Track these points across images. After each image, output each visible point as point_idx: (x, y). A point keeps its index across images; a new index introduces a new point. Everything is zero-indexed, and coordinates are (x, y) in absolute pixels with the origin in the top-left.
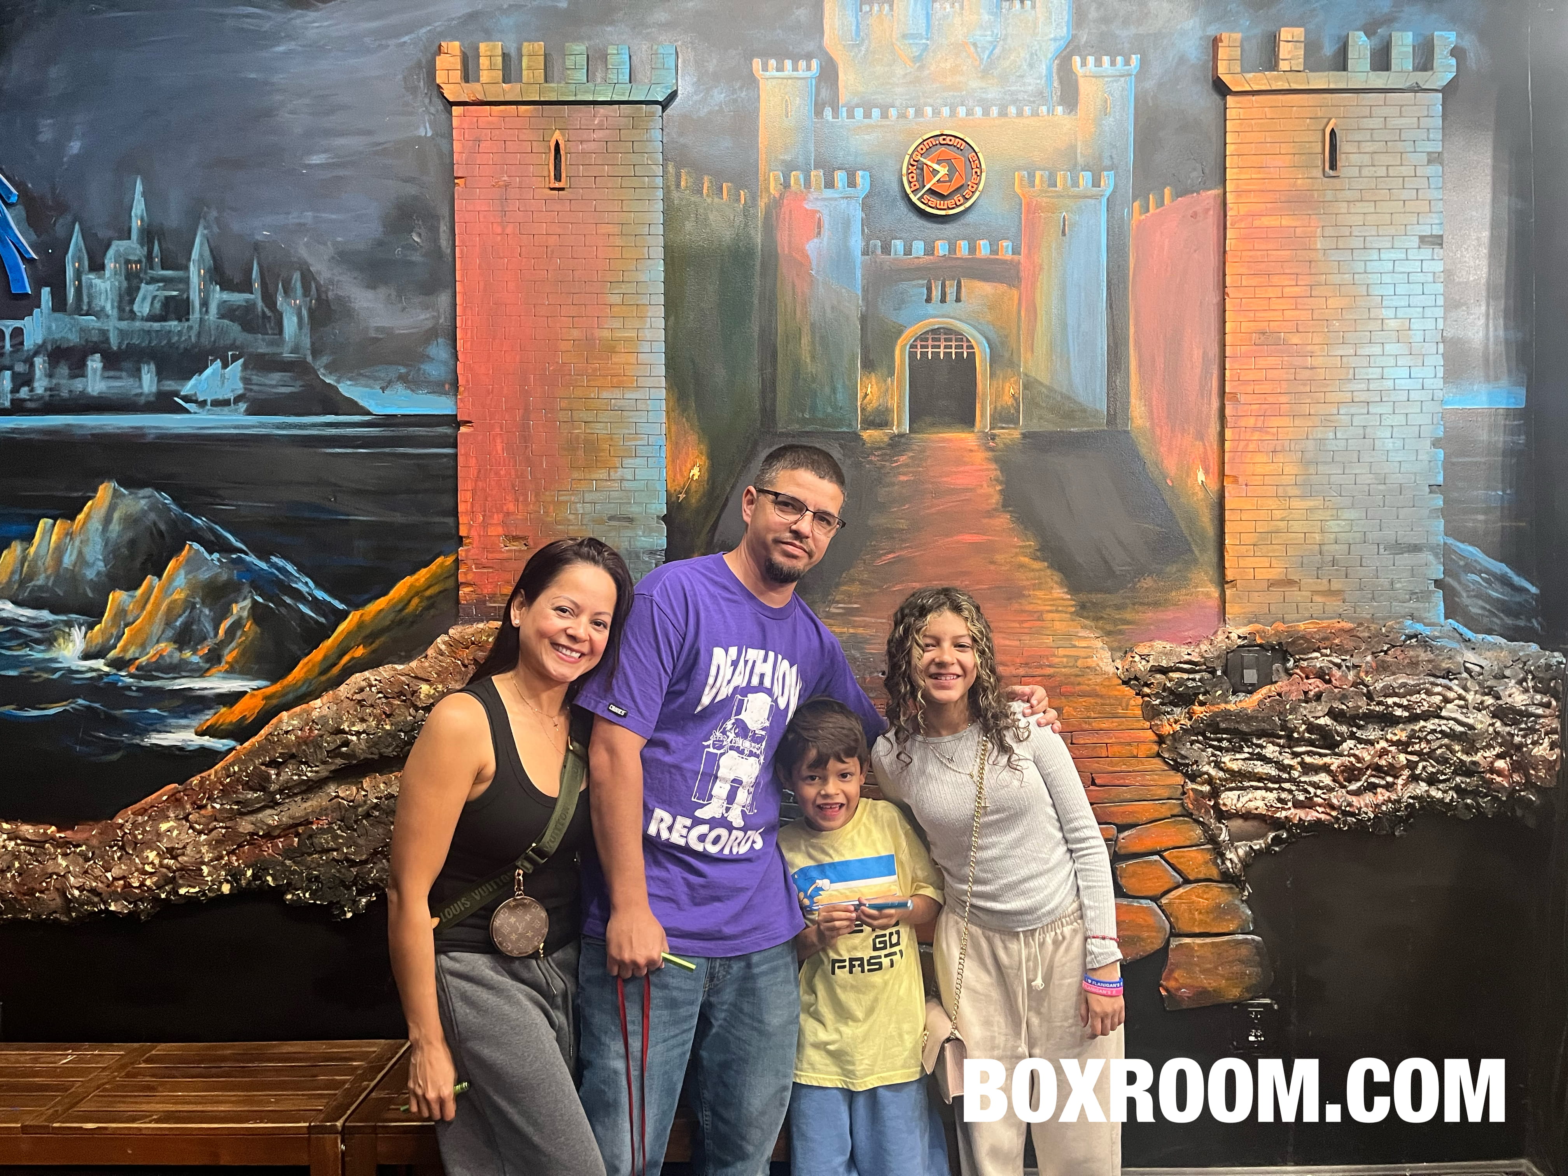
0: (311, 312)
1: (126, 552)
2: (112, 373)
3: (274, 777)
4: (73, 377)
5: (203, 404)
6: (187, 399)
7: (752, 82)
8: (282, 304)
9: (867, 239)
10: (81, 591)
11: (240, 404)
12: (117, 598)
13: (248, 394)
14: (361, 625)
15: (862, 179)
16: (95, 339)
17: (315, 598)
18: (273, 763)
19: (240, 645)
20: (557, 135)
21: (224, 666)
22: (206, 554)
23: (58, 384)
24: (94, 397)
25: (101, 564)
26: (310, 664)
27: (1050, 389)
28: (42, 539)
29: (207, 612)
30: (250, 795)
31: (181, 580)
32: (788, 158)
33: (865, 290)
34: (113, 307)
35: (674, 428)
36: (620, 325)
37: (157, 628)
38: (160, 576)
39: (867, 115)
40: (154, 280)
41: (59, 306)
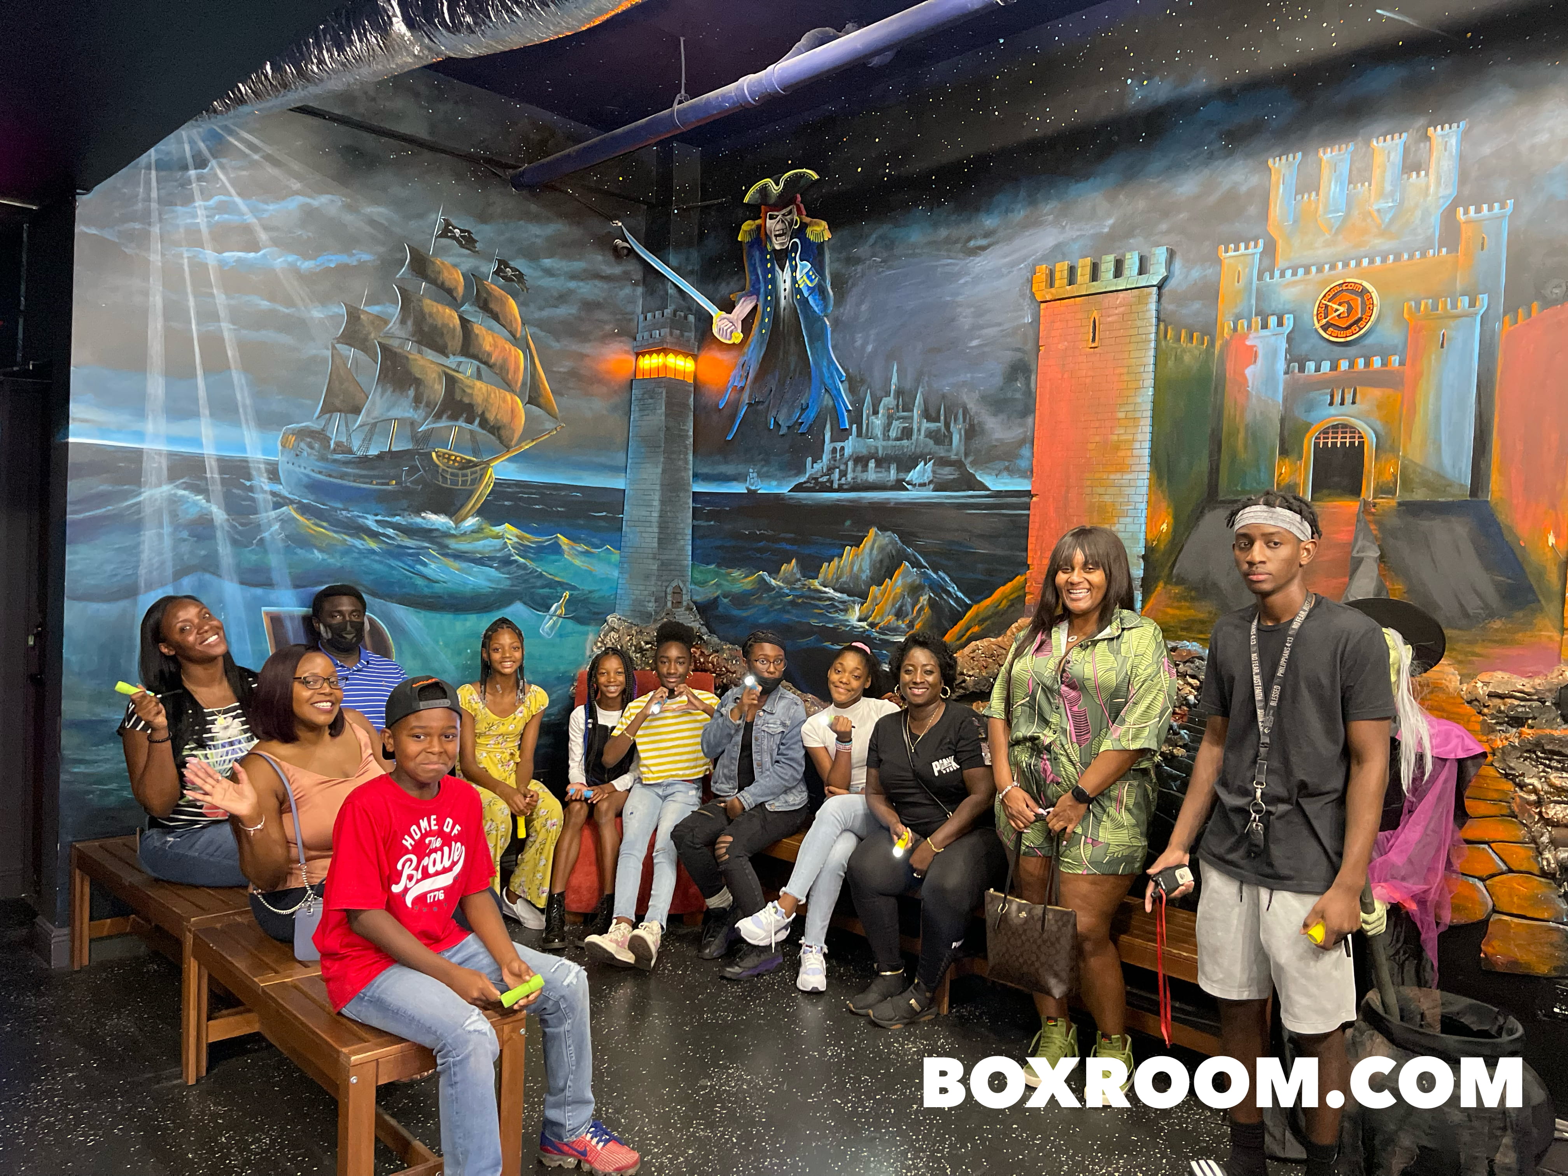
0: (966, 431)
1: (878, 565)
2: (878, 470)
4: (863, 471)
5: (915, 486)
6: (908, 483)
7: (1219, 262)
8: (953, 428)
9: (1289, 362)
10: (859, 585)
11: (931, 485)
12: (874, 589)
13: (935, 479)
14: (977, 615)
15: (1289, 321)
16: (873, 451)
19: (922, 620)
20: (1095, 314)
22: (911, 568)
23: (856, 476)
24: (870, 483)
25: (869, 572)
26: (953, 634)
27: (1424, 468)
28: (846, 557)
31: (899, 582)
32: (1237, 310)
33: (1285, 400)
34: (881, 434)
35: (1153, 498)
36: (1122, 431)
37: (888, 608)
38: (891, 580)
39: (1294, 274)
40: (899, 418)
41: (859, 434)
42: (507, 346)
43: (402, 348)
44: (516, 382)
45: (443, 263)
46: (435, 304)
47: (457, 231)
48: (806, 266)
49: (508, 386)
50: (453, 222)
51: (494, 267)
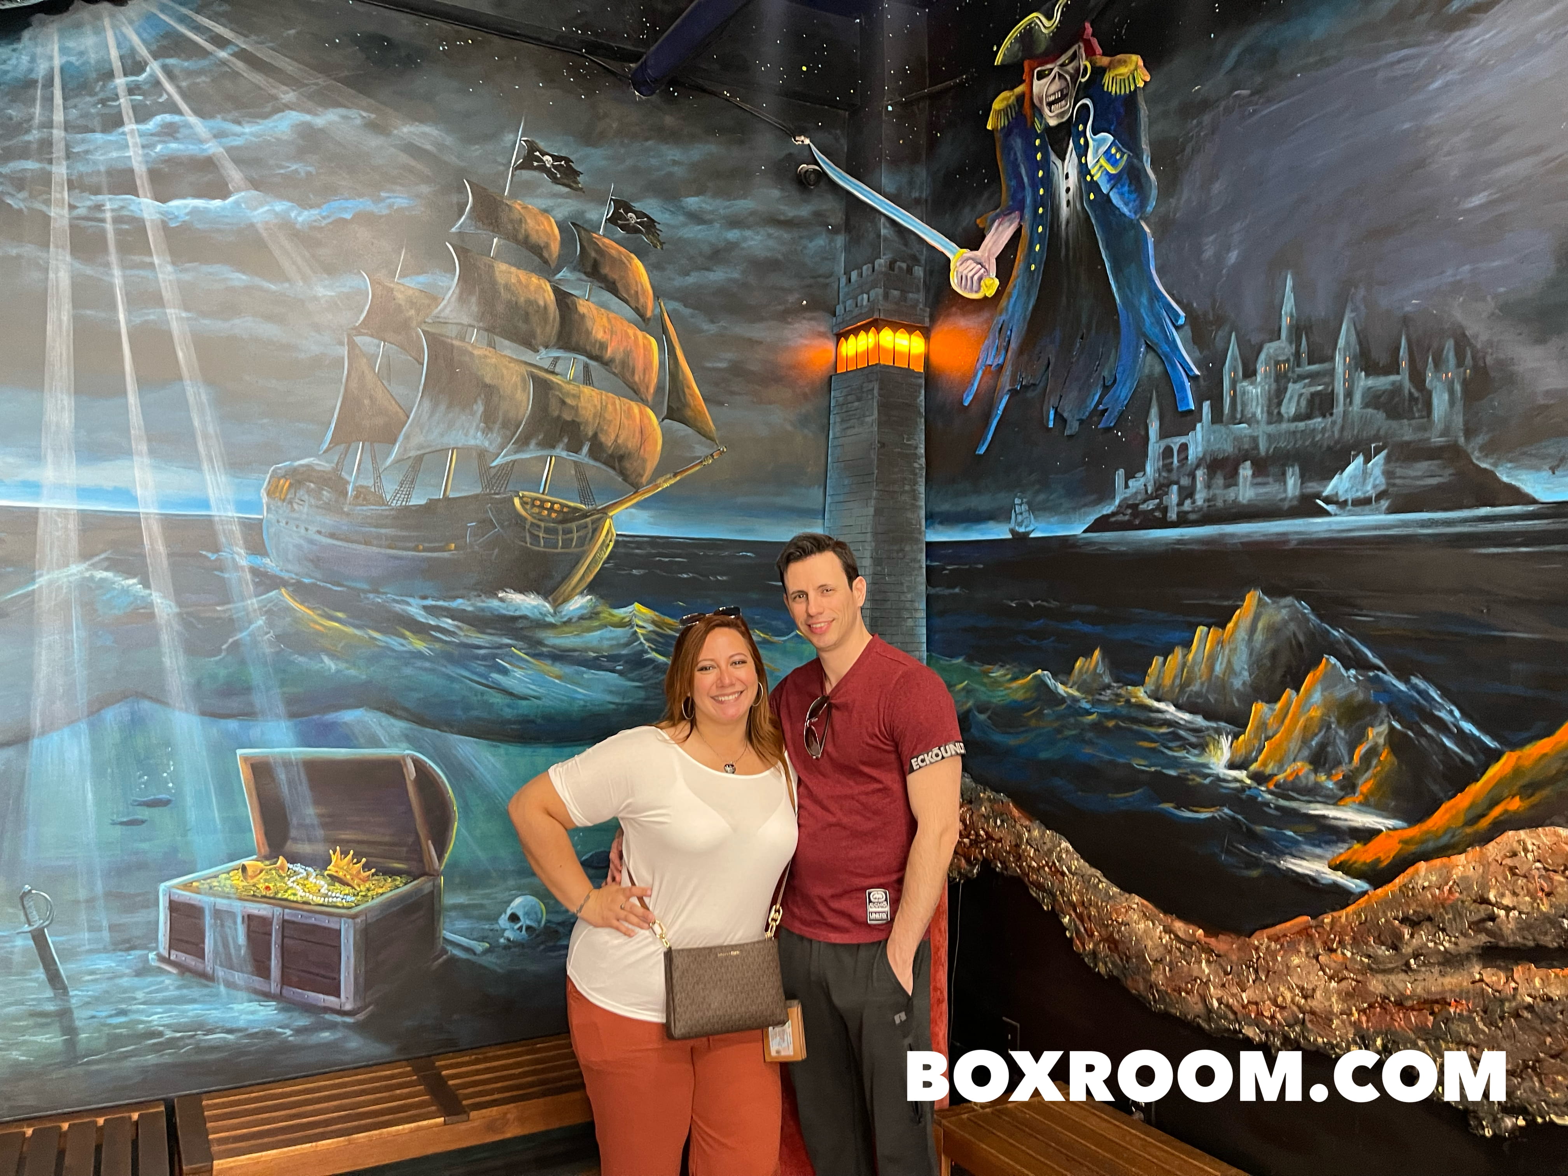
0: (1465, 384)
1: (1267, 663)
2: (1259, 480)
3: (1407, 937)
4: (1227, 486)
5: (1343, 504)
6: (1327, 501)
8: (1431, 381)
10: (1228, 699)
11: (1382, 502)
12: (1259, 709)
13: (1391, 490)
14: (1517, 772)
16: (1246, 447)
17: (1461, 730)
18: (1405, 920)
19: (1375, 776)
21: (1358, 797)
22: (1343, 670)
23: (1214, 495)
24: (1243, 505)
25: (1246, 674)
26: (1454, 812)
28: (1198, 647)
29: (1342, 733)
30: (1383, 951)
31: (1317, 697)
34: (1262, 412)
37: (1294, 745)
38: (1298, 690)
40: (1301, 378)
41: (1217, 417)
42: (631, 332)
43: (463, 339)
44: (647, 388)
45: (525, 208)
46: (513, 269)
47: (547, 158)
48: (1104, 140)
49: (635, 392)
50: (542, 145)
51: (608, 212)
